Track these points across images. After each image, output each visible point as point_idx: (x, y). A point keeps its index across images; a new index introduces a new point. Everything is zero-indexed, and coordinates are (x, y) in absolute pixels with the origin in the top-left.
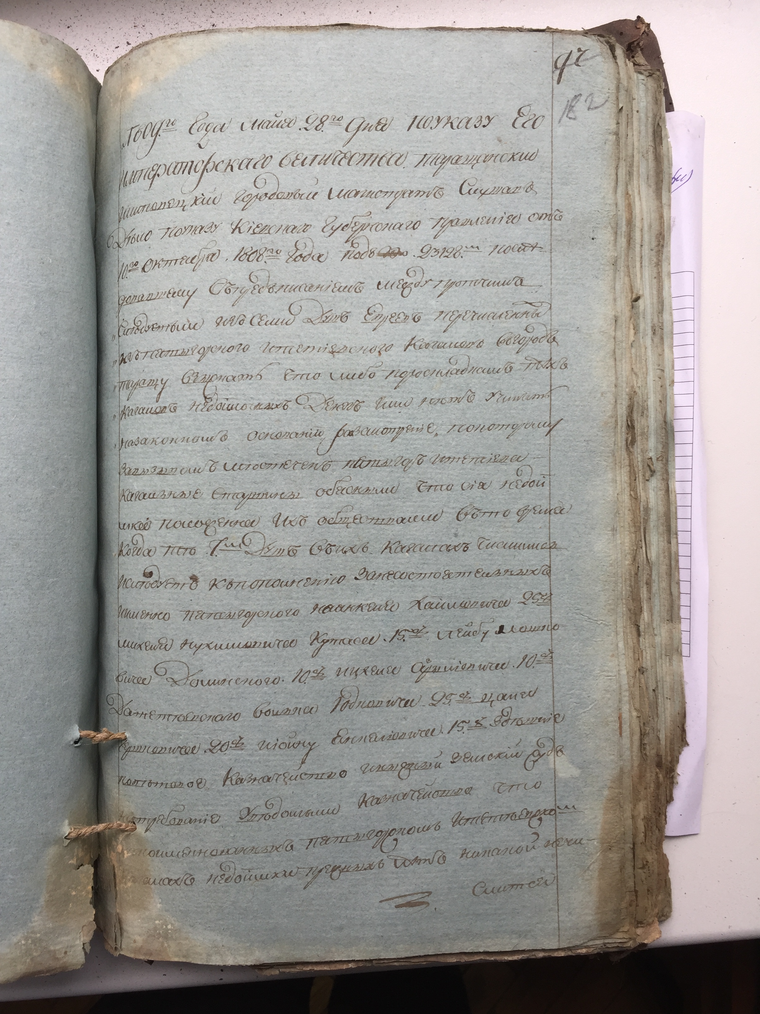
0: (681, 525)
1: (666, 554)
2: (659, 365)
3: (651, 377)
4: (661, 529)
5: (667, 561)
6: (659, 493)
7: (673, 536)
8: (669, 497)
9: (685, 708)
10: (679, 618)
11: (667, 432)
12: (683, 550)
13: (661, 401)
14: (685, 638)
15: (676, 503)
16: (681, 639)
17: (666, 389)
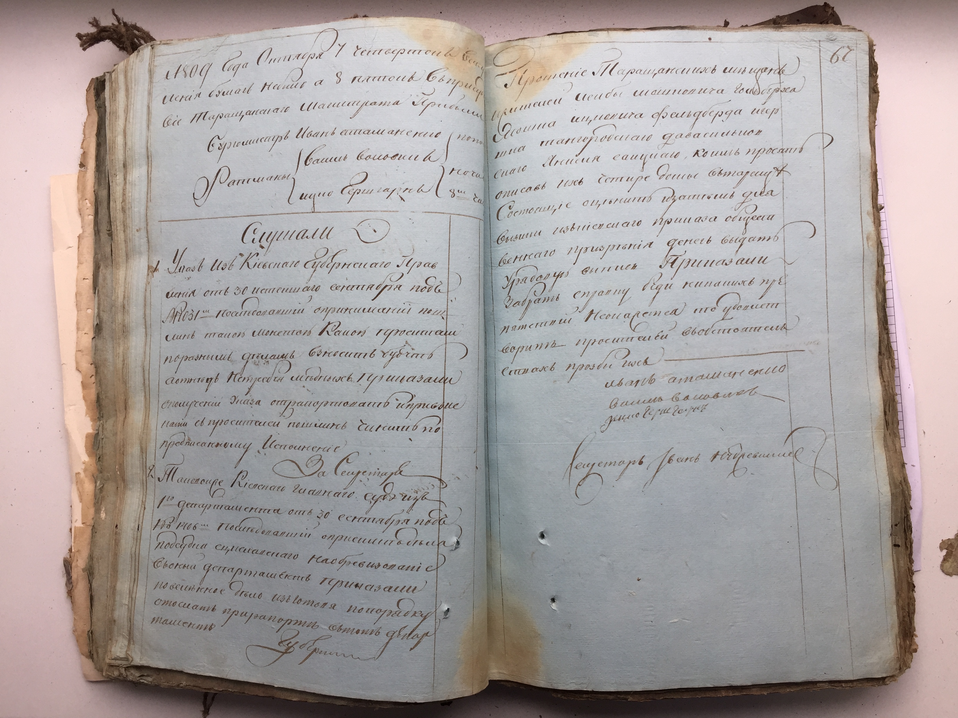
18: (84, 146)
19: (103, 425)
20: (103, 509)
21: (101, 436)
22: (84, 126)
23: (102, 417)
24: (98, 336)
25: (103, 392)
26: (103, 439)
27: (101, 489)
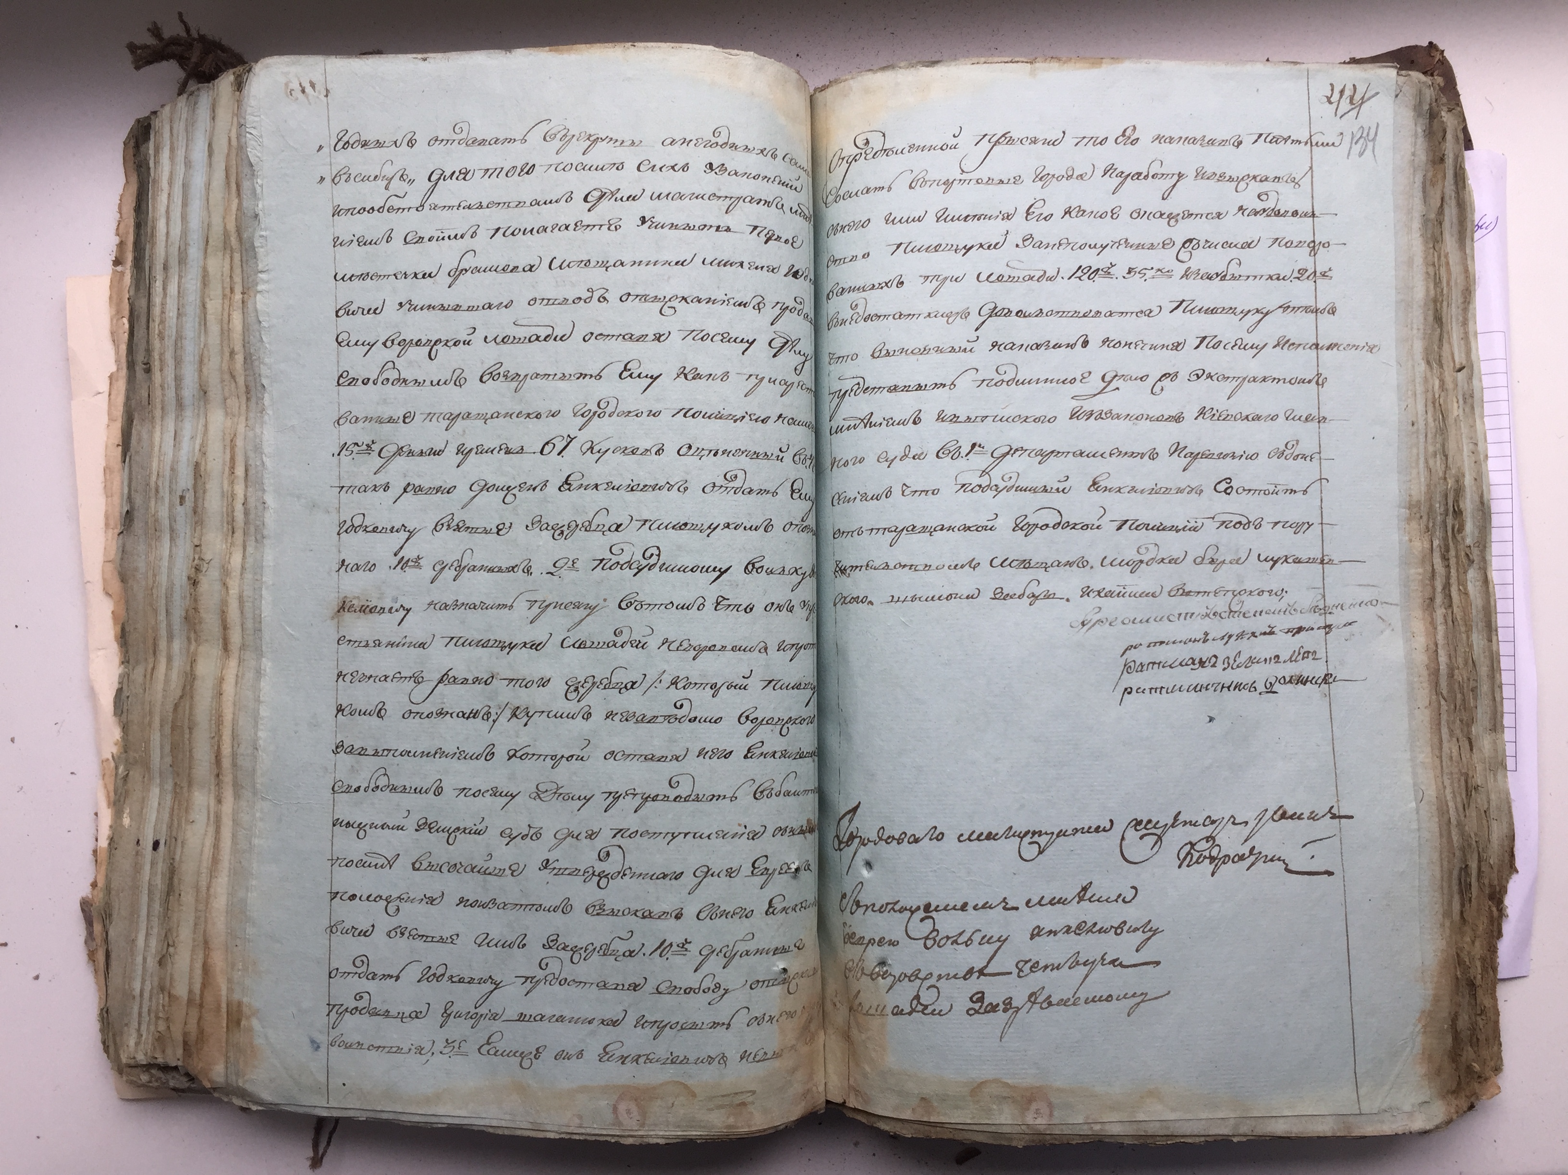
0: (1501, 620)
1: (1487, 654)
2: (1471, 438)
3: (1466, 452)
4: (1481, 625)
5: (1488, 662)
6: (1477, 583)
7: (1494, 633)
8: (1488, 587)
9: (1513, 830)
10: (1503, 727)
11: (1484, 513)
12: (1504, 649)
13: (1476, 479)
14: (1509, 749)
15: (1495, 595)
16: (1504, 750)
17: (1481, 465)
18: (120, 232)
19: (129, 675)
20: (128, 811)
21: (126, 693)
22: (121, 200)
23: (128, 662)
24: (127, 530)
25: (130, 622)
26: (128, 697)
27: (126, 778)
